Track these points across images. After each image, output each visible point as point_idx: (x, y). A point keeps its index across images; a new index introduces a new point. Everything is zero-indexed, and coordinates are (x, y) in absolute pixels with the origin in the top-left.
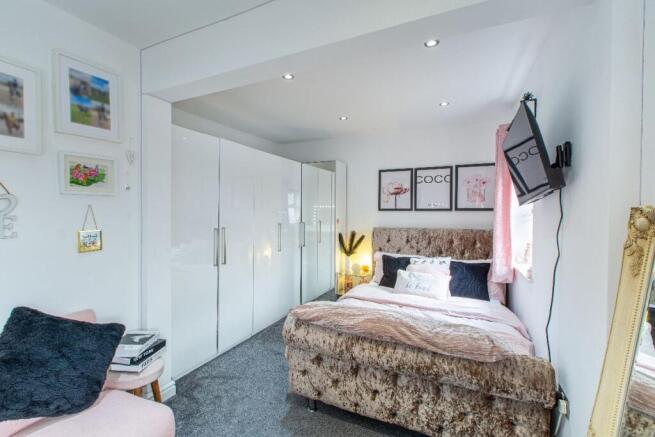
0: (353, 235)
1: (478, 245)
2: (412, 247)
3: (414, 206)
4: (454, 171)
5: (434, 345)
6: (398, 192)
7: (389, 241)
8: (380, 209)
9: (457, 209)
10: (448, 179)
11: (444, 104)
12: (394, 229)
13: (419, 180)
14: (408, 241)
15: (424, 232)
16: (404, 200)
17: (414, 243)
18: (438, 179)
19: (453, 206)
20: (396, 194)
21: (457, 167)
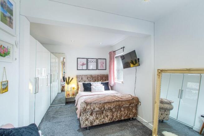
0: (69, 78)
1: (104, 78)
2: (89, 80)
3: (87, 69)
4: (97, 60)
5: (121, 99)
6: (83, 65)
7: (82, 79)
8: (77, 70)
9: (98, 69)
10: (96, 62)
11: (101, 43)
12: (83, 75)
13: (89, 61)
14: (87, 78)
15: (91, 76)
16: (85, 67)
17: (89, 79)
18: (94, 62)
19: (97, 69)
20: (82, 65)
21: (98, 59)
